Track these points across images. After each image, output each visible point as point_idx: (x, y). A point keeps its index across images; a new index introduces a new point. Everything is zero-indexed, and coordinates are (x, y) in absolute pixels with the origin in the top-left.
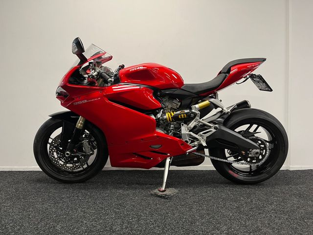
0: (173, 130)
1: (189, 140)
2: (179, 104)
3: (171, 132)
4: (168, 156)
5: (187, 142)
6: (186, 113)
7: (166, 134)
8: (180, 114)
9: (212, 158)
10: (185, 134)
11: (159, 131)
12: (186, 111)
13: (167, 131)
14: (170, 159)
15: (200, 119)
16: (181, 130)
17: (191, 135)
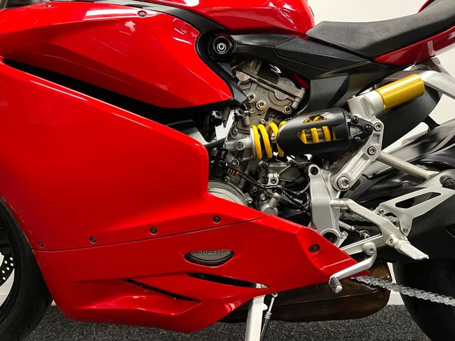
0: (279, 191)
1: (342, 229)
2: (300, 93)
3: (268, 198)
4: (259, 293)
5: (331, 236)
6: (331, 125)
7: (252, 205)
8: (307, 128)
9: (410, 293)
10: (324, 208)
11: (221, 192)
12: (329, 116)
13: (256, 197)
14: (267, 302)
15: (384, 147)
16: (308, 191)
17: (349, 211)
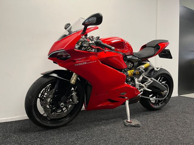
1: (139, 87)
10: (137, 84)
17: (140, 85)
